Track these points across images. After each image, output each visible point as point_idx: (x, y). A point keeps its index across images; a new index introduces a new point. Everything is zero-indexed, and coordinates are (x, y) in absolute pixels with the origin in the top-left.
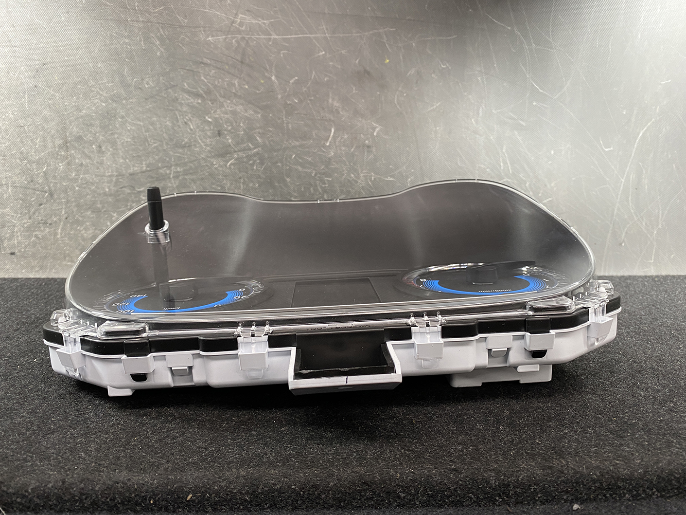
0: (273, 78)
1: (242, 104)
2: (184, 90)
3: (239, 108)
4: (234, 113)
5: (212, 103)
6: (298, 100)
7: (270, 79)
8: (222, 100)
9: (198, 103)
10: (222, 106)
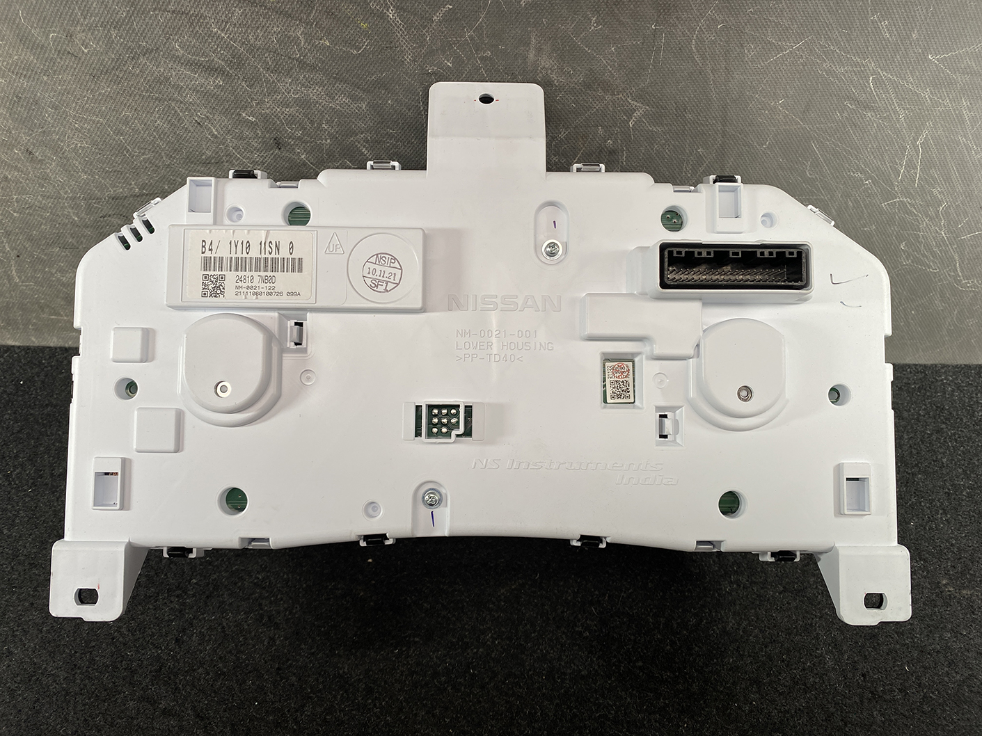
0: (391, 14)
1: (321, 84)
2: (176, 59)
3: (315, 93)
4: (304, 103)
5: (251, 87)
6: (453, 63)
7: (382, 16)
8: (272, 77)
9: (218, 87)
10: (273, 90)
